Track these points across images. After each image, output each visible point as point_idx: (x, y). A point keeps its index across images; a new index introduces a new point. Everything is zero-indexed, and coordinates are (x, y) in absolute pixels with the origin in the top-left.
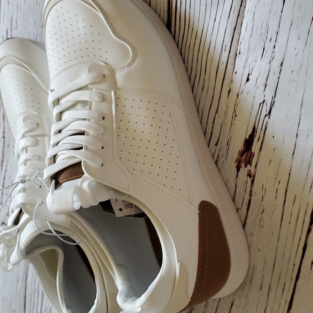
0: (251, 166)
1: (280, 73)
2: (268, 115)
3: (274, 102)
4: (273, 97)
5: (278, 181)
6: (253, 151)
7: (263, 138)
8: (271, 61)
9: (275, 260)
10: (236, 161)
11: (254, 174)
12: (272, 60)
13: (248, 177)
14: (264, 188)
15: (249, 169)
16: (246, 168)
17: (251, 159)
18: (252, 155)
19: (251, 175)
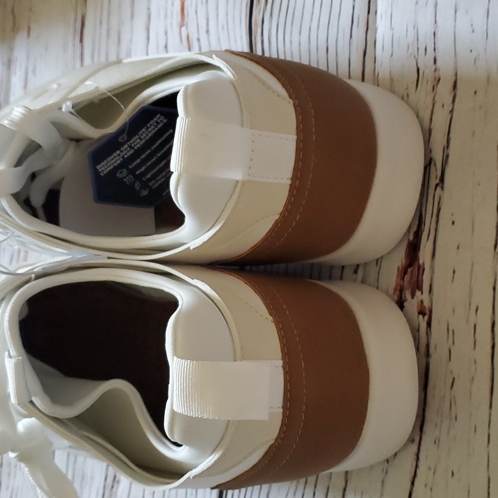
0: (422, 293)
1: (453, 101)
2: (440, 184)
3: (448, 156)
4: (444, 147)
5: (475, 308)
6: (421, 262)
7: (436, 230)
8: (435, 87)
9: (489, 487)
10: (395, 290)
11: (430, 306)
12: (437, 85)
13: (421, 317)
14: (450, 331)
15: (420, 299)
16: (415, 297)
17: (420, 278)
18: (421, 270)
19: (425, 312)
